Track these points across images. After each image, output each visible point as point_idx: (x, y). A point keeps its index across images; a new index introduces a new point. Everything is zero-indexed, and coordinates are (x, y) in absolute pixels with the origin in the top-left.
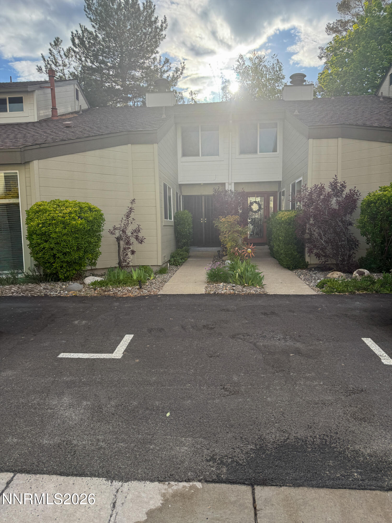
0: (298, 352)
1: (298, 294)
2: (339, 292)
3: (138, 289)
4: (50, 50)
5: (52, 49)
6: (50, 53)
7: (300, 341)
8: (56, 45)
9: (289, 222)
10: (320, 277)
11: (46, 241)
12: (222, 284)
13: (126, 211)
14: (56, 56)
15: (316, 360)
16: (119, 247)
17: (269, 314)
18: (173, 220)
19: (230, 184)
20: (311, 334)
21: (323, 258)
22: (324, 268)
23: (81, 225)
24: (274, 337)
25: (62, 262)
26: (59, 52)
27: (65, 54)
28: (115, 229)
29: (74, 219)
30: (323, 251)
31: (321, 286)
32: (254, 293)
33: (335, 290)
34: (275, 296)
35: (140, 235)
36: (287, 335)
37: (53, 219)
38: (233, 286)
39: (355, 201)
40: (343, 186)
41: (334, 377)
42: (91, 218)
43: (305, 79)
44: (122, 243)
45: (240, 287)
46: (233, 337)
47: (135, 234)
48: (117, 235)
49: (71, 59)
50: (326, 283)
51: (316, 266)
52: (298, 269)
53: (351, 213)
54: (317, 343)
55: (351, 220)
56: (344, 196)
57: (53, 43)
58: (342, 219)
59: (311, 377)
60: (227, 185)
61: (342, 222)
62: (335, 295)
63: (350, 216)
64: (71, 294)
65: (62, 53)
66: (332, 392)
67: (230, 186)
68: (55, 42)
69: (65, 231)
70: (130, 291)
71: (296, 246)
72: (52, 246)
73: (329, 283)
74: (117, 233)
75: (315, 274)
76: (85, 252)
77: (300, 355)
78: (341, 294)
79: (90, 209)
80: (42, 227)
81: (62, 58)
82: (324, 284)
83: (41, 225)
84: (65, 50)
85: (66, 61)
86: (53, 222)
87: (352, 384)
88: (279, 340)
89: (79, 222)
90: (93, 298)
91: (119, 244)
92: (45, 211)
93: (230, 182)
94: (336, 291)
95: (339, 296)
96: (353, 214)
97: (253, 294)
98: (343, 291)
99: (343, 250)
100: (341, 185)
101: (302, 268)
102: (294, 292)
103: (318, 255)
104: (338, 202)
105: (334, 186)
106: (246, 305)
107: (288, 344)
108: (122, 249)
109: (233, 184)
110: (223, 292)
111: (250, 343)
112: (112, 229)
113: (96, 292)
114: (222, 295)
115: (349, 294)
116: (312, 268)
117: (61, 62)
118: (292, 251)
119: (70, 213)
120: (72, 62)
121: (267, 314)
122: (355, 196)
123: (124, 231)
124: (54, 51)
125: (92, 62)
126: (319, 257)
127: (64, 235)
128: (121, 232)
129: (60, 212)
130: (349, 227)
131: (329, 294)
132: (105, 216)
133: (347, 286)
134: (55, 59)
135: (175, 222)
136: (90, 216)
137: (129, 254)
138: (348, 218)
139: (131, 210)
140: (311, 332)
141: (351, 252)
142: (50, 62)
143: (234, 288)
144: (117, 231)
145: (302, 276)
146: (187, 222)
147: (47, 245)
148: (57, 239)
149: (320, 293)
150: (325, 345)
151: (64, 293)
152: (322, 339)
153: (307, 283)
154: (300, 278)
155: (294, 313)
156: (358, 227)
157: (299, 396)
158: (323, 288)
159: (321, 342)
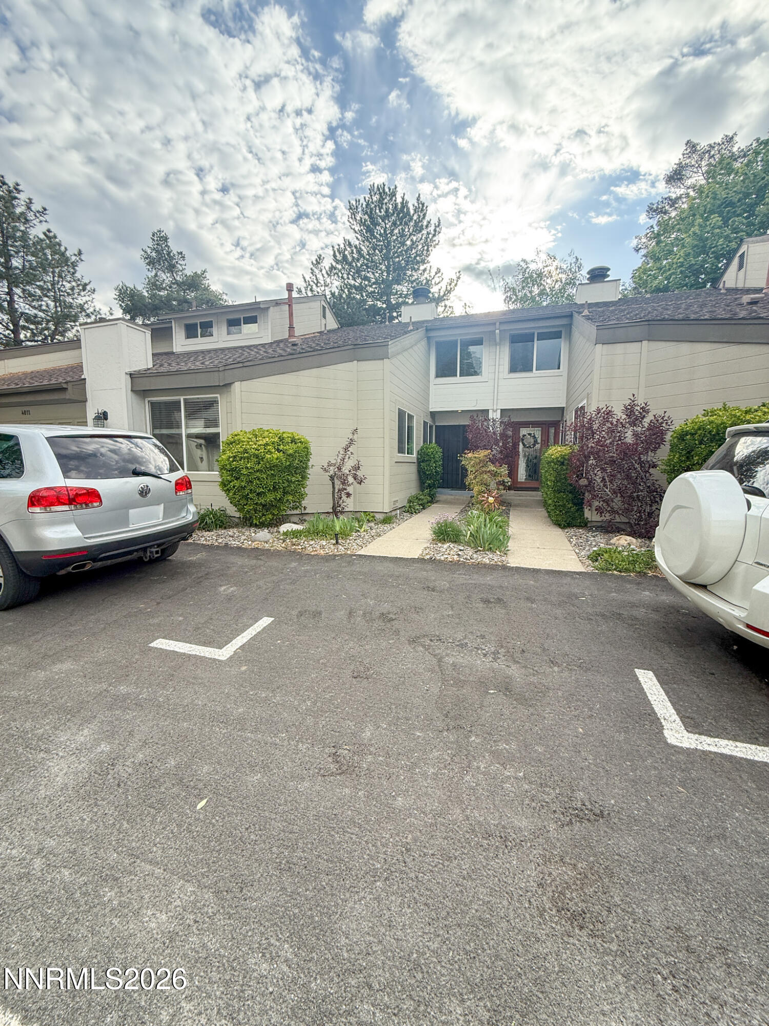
0: (506, 688)
1: (554, 569)
2: (620, 571)
3: (334, 544)
4: (312, 269)
5: (314, 268)
6: (312, 273)
7: (519, 663)
8: (318, 263)
9: (562, 460)
10: (599, 542)
11: (237, 479)
12: (446, 546)
13: (345, 443)
14: (318, 276)
15: (531, 710)
16: (334, 487)
17: (492, 602)
18: (415, 455)
19: (494, 411)
20: (544, 650)
21: (608, 514)
22: (609, 529)
23: (277, 459)
24: (478, 649)
25: (256, 504)
26: (321, 271)
27: (327, 273)
28: (330, 465)
29: (270, 452)
30: (608, 505)
31: (595, 557)
32: (488, 562)
33: (614, 567)
34: (518, 570)
35: (359, 473)
36: (502, 647)
37: (246, 451)
38: (461, 550)
39: (663, 433)
40: (645, 410)
41: (552, 762)
42: (291, 451)
43: (608, 273)
44: (337, 482)
45: (470, 552)
46: (413, 641)
47: (353, 472)
48: (332, 473)
49: (332, 277)
50: (603, 555)
51: (599, 524)
52: (573, 527)
53: (655, 450)
54: (548, 670)
55: (654, 460)
56: (646, 425)
57: (315, 262)
58: (640, 458)
59: (508, 752)
60: (490, 412)
61: (641, 463)
62: (613, 575)
63: (653, 455)
64: (255, 545)
65: (324, 272)
66: (534, 804)
67: (495, 414)
68: (316, 260)
69: (257, 467)
70: (323, 547)
71: (570, 495)
72: (243, 484)
73: (606, 556)
74: (332, 470)
75: (594, 537)
76: (285, 493)
77: (506, 695)
78: (623, 574)
79: (293, 441)
80: (233, 461)
81: (323, 277)
82: (599, 555)
83: (231, 459)
84: (327, 268)
85: (328, 280)
86: (245, 455)
87: (584, 789)
88: (485, 655)
89: (275, 456)
90: (276, 554)
91: (333, 484)
92: (240, 441)
93: (495, 408)
94: (615, 569)
95: (618, 578)
96: (659, 451)
97: (485, 565)
98: (627, 570)
99: (639, 505)
100: (641, 408)
101: (579, 527)
102: (549, 564)
103: (599, 510)
104: (635, 435)
105: (629, 410)
106: (465, 582)
107: (495, 665)
108: (336, 491)
109: (499, 411)
110: (442, 558)
111: (435, 656)
112: (326, 465)
113: (283, 545)
114: (440, 561)
115: (636, 576)
116: (594, 527)
117: (322, 282)
118: (565, 502)
119: (267, 444)
120: (334, 281)
121: (489, 602)
122: (664, 425)
123: (339, 469)
124: (315, 270)
125: (354, 279)
126: (601, 513)
127: (258, 471)
128: (336, 470)
129: (255, 444)
130: (651, 470)
131: (604, 572)
132: (312, 450)
133: (634, 562)
134: (317, 279)
135: (418, 459)
136: (291, 449)
137: (344, 497)
138: (650, 457)
139: (351, 442)
140: (546, 646)
141: (654, 508)
142: (312, 283)
143: (460, 553)
144: (332, 468)
145: (574, 540)
146: (434, 458)
147: (237, 483)
148: (248, 475)
149: (590, 569)
150: (561, 677)
151: (247, 544)
152: (559, 662)
153: (577, 551)
154: (570, 541)
155: (532, 603)
156: (664, 471)
157: (462, 802)
158: (597, 561)
159: (556, 669)
